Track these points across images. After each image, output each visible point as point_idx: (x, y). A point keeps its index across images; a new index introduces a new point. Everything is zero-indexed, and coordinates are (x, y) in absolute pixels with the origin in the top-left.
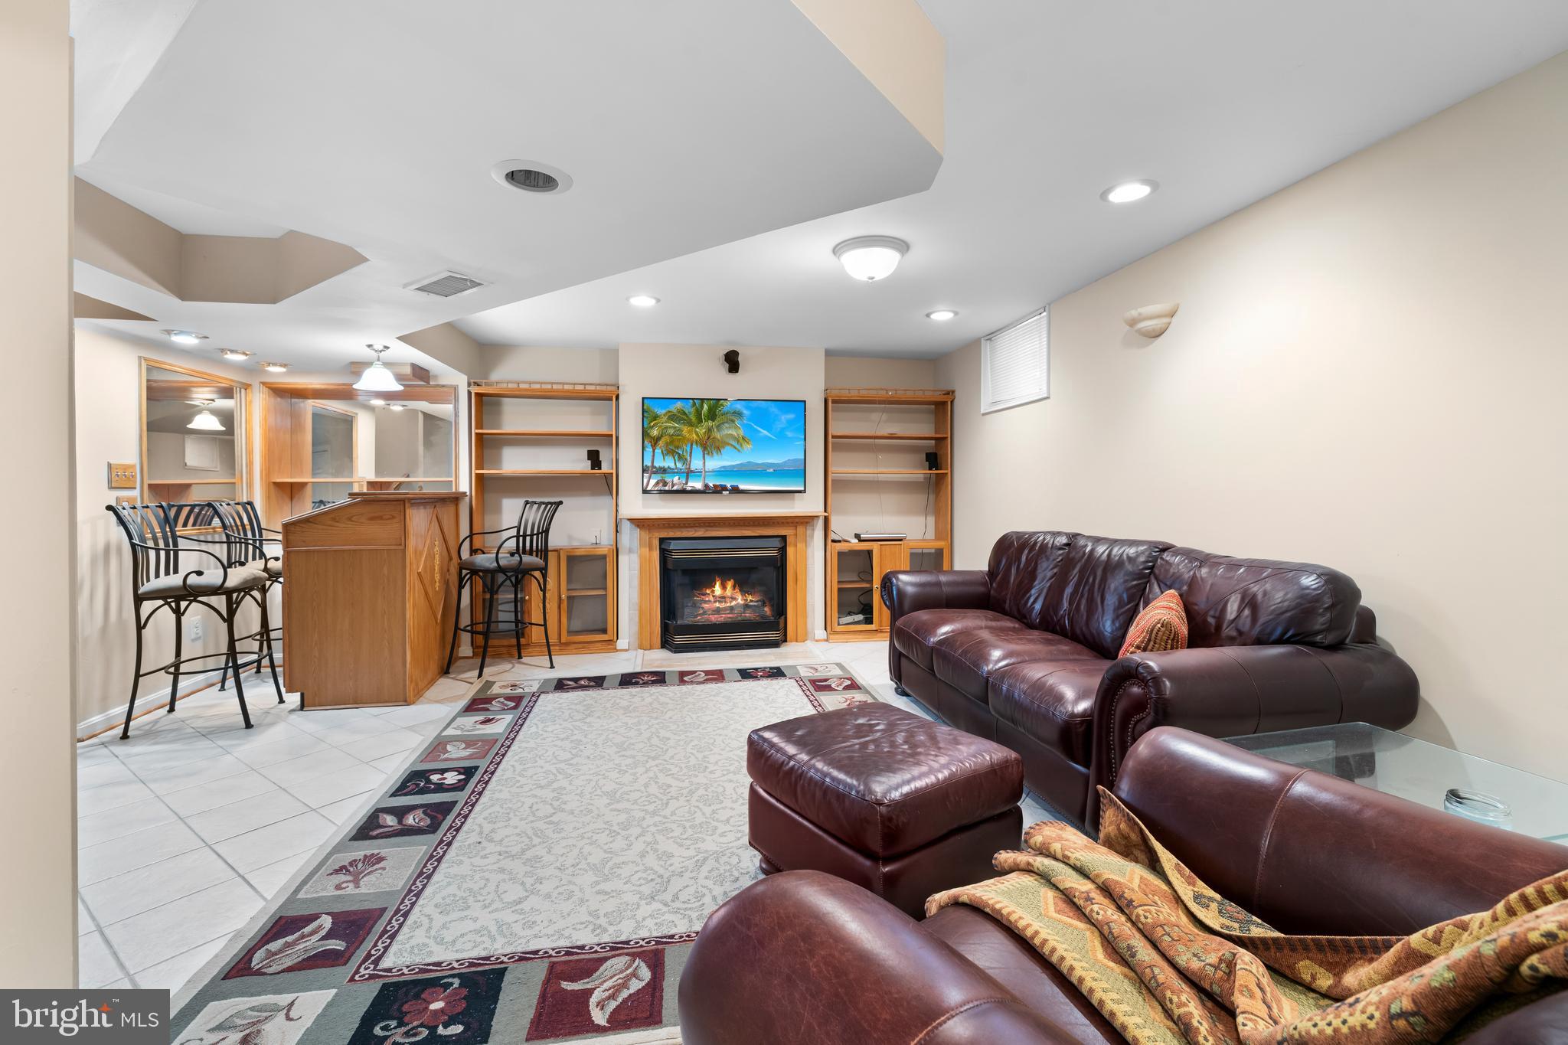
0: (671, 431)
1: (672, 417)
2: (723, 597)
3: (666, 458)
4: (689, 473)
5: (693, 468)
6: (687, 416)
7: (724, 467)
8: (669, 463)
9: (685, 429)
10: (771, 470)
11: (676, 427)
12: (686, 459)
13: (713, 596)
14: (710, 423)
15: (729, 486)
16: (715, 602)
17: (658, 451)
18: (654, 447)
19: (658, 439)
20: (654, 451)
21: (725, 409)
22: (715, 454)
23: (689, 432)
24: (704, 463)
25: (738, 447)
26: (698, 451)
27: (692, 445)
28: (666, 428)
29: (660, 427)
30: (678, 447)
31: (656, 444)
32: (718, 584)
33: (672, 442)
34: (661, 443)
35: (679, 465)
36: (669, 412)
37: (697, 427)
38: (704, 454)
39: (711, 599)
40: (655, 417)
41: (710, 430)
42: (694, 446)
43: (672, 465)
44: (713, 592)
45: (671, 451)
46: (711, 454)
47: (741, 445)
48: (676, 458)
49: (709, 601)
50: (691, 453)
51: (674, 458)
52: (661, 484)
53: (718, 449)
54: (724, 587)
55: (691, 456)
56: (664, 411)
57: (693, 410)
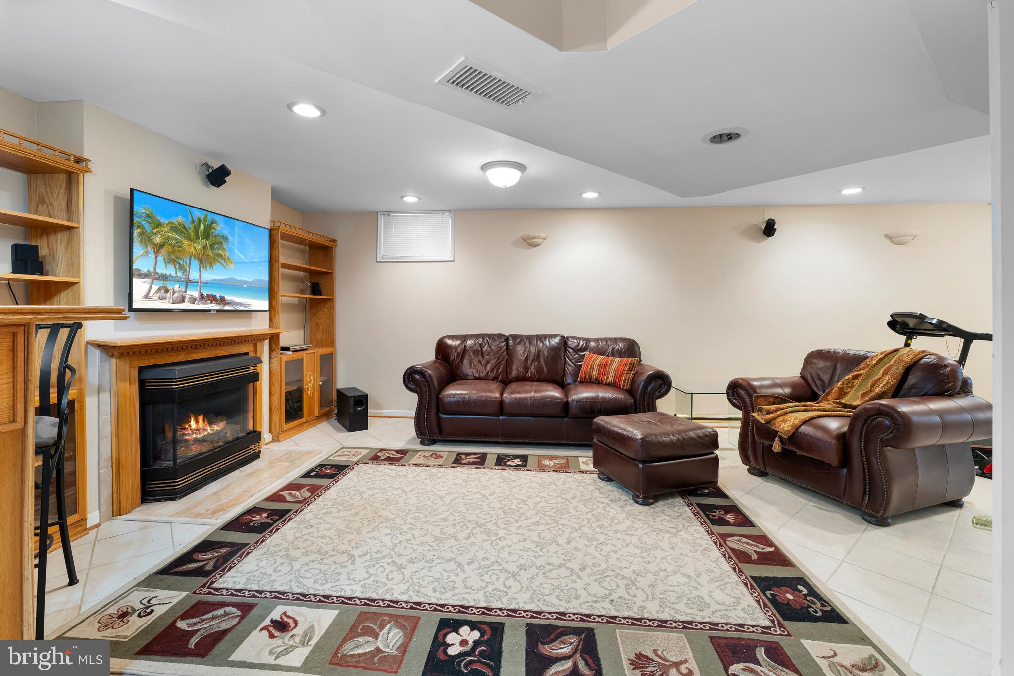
0: (174, 242)
1: (174, 229)
2: (198, 430)
3: (168, 266)
4: (188, 282)
5: (191, 278)
6: (187, 231)
7: (215, 280)
8: (170, 271)
9: (186, 242)
11: (177, 239)
12: (186, 269)
13: (191, 430)
14: (205, 241)
15: (218, 296)
16: (193, 434)
17: (160, 258)
18: (157, 253)
19: (161, 246)
20: (156, 257)
21: (216, 232)
22: (208, 268)
23: (189, 245)
24: (200, 275)
25: (225, 265)
26: (195, 264)
27: (190, 258)
28: (169, 238)
29: (163, 235)
30: (179, 258)
31: (158, 251)
32: (192, 419)
33: (173, 251)
34: (164, 251)
35: (180, 274)
36: (172, 223)
37: (195, 243)
38: (200, 267)
39: (190, 432)
40: (159, 225)
41: (205, 247)
42: (193, 259)
43: (174, 274)
44: (190, 426)
45: (172, 260)
46: (205, 267)
47: (227, 265)
48: (177, 267)
49: (189, 434)
50: (190, 264)
51: (175, 267)
52: (163, 291)
53: (211, 265)
54: (197, 422)
55: (189, 268)
56: (166, 221)
57: (192, 226)
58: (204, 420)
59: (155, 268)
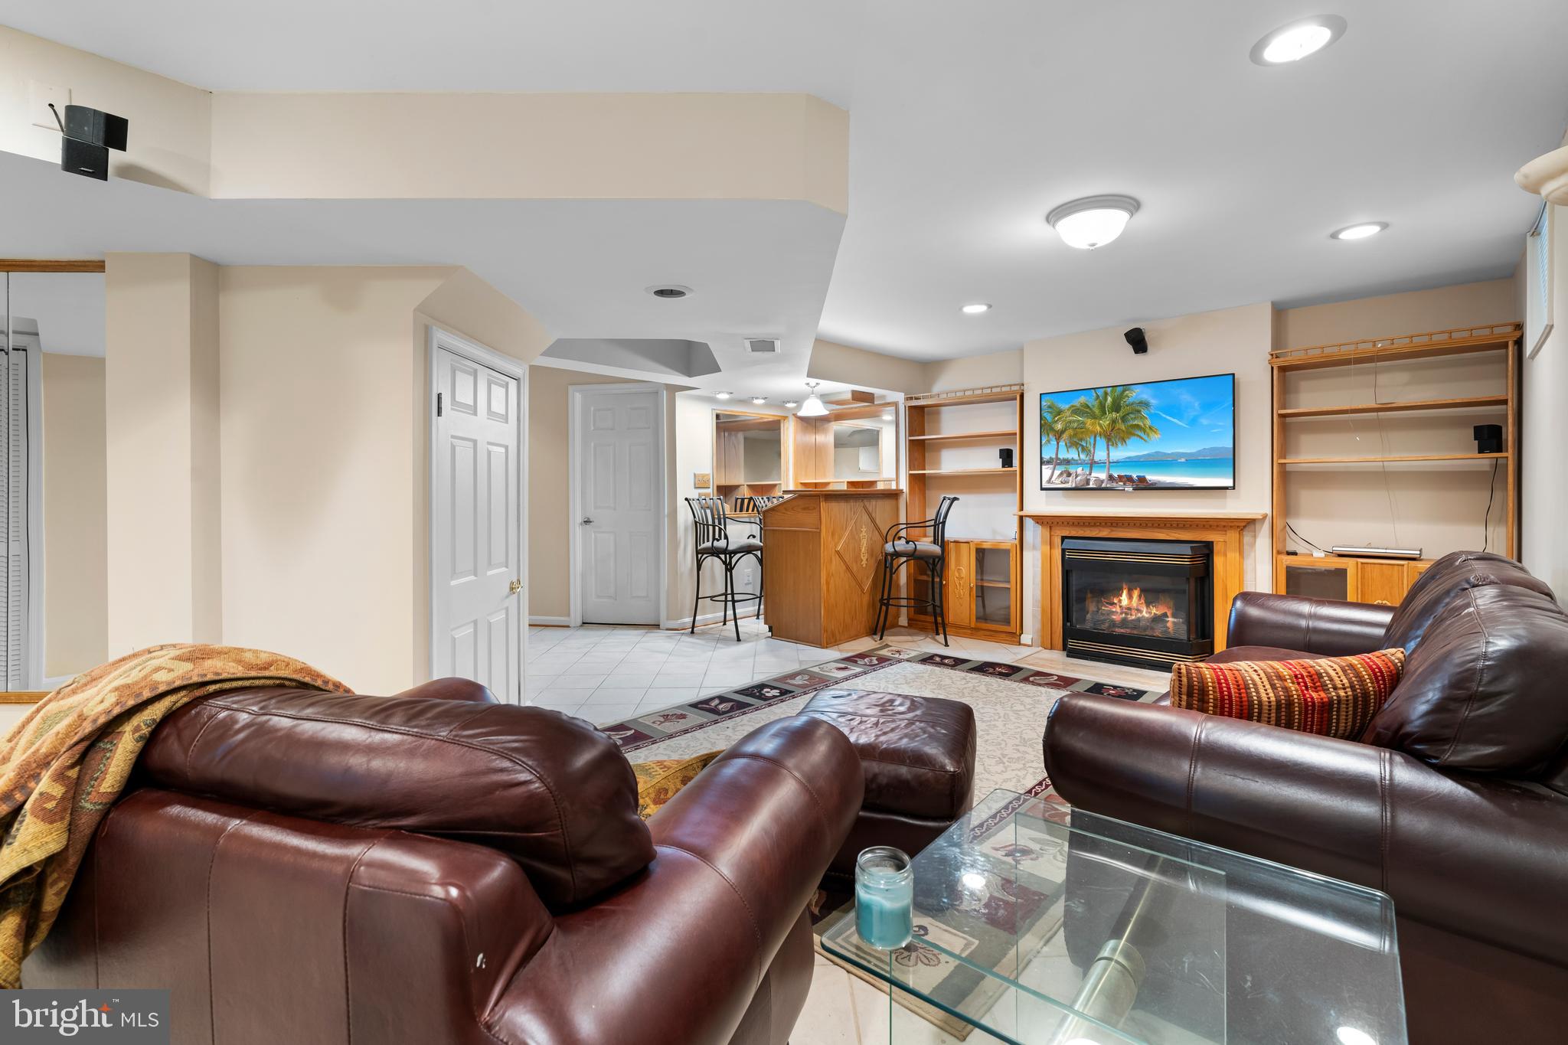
0: (1076, 425)
1: (1076, 411)
2: (1129, 609)
3: (1070, 450)
4: (1093, 464)
5: (1096, 459)
6: (1091, 409)
7: (1129, 458)
8: (1073, 454)
9: (1089, 422)
10: (1183, 460)
11: (1079, 421)
12: (1089, 450)
13: (1120, 607)
14: (1114, 415)
15: (1135, 476)
16: (1121, 613)
17: (1062, 444)
18: (1058, 440)
19: (1062, 432)
20: (1058, 443)
21: (1131, 400)
22: (1120, 445)
23: (1093, 424)
24: (1108, 454)
25: (1144, 437)
26: (1101, 443)
27: (1095, 437)
28: (1070, 422)
29: (1064, 421)
30: (1081, 440)
31: (1059, 437)
32: (1125, 592)
33: (1075, 435)
34: (1065, 436)
35: (1083, 456)
36: (1073, 406)
37: (1101, 419)
38: (1108, 446)
39: (1118, 610)
40: (1060, 412)
41: (1114, 422)
42: (1098, 438)
43: (1076, 457)
44: (1120, 601)
45: (1075, 443)
46: (1115, 445)
47: (1148, 435)
48: (1080, 449)
49: (1117, 612)
50: (1094, 444)
51: (1078, 449)
52: (1065, 475)
53: (1123, 440)
54: (1130, 597)
55: (1094, 448)
56: (1067, 406)
57: (1096, 403)
58: (1140, 597)
59: (1057, 454)
